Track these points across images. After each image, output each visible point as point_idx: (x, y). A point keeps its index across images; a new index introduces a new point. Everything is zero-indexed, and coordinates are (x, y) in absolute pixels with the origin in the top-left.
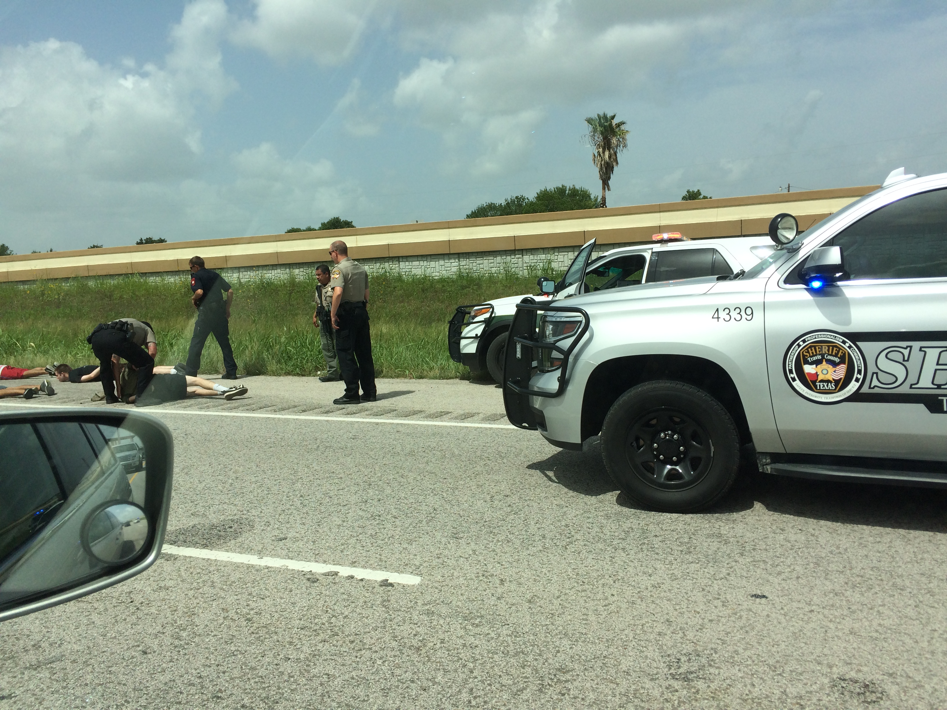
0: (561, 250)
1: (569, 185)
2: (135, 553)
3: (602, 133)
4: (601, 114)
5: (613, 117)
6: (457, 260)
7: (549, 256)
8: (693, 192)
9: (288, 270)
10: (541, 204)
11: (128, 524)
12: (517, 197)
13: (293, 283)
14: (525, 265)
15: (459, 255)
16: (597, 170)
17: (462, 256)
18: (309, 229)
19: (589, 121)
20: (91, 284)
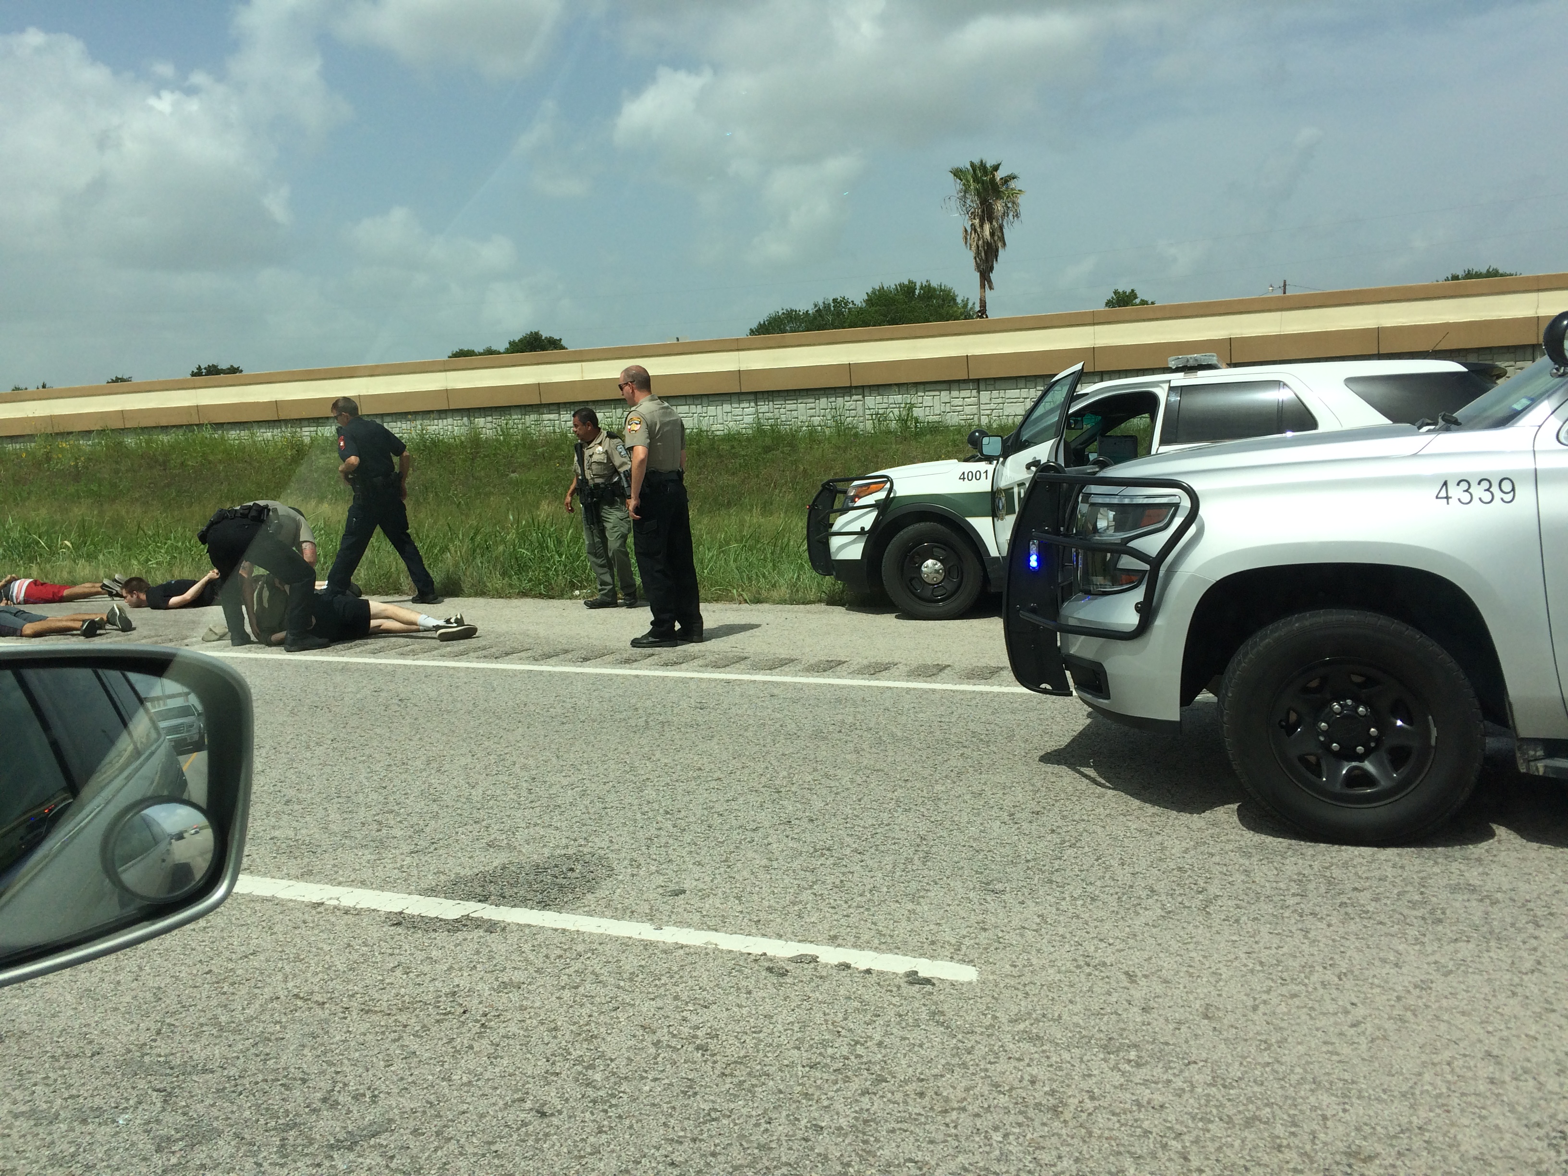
0: (928, 387)
1: (920, 280)
2: (193, 883)
3: (978, 193)
4: (977, 161)
5: (996, 168)
6: (752, 404)
7: (908, 398)
8: (1124, 293)
9: (465, 419)
10: (876, 312)
11: (180, 836)
12: (835, 300)
13: (475, 442)
14: (868, 412)
15: (757, 396)
16: (971, 254)
17: (761, 396)
18: (490, 352)
19: (957, 173)
20: (130, 441)
